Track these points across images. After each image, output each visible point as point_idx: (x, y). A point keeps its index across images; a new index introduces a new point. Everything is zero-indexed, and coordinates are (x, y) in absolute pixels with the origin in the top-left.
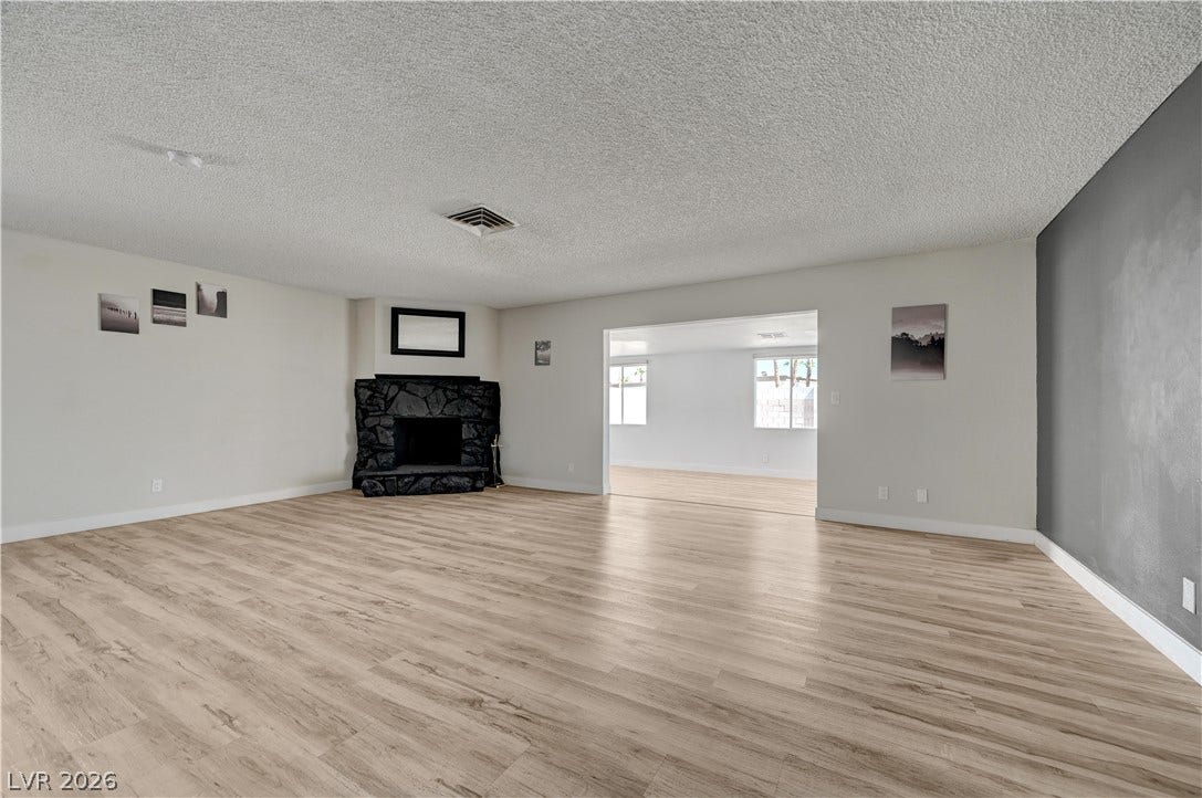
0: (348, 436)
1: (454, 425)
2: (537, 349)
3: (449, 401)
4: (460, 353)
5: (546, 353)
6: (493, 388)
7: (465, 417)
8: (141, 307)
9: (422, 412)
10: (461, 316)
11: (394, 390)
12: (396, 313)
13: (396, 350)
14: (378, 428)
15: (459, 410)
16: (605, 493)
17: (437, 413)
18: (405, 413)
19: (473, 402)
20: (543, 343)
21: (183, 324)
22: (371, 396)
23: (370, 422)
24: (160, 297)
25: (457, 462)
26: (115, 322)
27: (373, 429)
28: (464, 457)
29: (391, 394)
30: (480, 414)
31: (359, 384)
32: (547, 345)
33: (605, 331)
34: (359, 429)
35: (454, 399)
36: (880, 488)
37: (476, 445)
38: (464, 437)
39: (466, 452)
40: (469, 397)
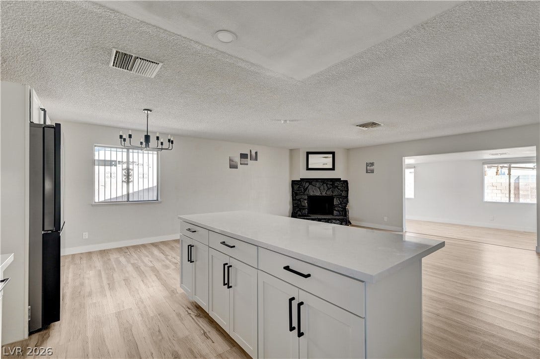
0: (290, 202)
1: (330, 199)
2: (367, 166)
3: (329, 189)
4: (333, 169)
5: (372, 168)
6: (346, 182)
7: (335, 195)
8: (237, 159)
9: (318, 193)
10: (333, 153)
11: (307, 184)
12: (308, 153)
13: (308, 169)
14: (301, 199)
15: (333, 193)
16: (404, 231)
17: (324, 194)
18: (312, 194)
19: (339, 189)
20: (371, 163)
21: (247, 164)
22: (298, 187)
23: (298, 197)
24: (243, 156)
25: (332, 214)
26: (233, 166)
27: (299, 200)
28: (335, 212)
29: (306, 186)
30: (341, 194)
31: (294, 183)
32: (372, 164)
33: (403, 158)
34: (293, 200)
35: (330, 188)
37: (339, 207)
38: (335, 204)
39: (336, 210)
40: (337, 187)
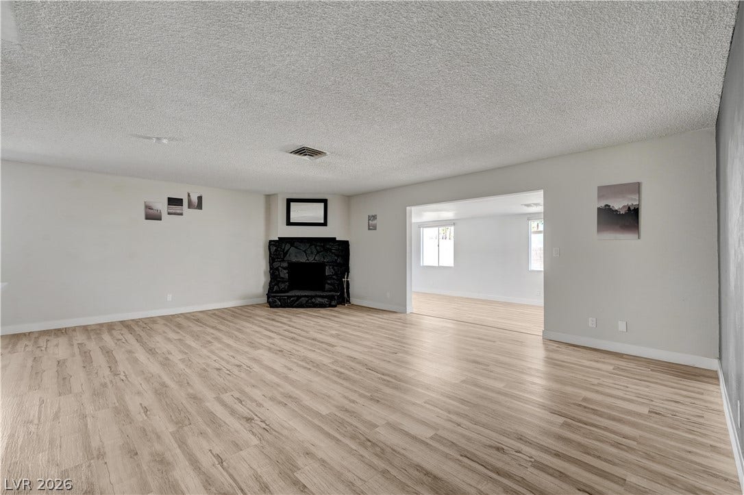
0: (265, 273)
1: (321, 267)
2: (369, 220)
3: (318, 252)
4: (325, 224)
5: (374, 222)
6: (345, 245)
7: (327, 262)
8: (162, 206)
9: (303, 259)
10: (325, 201)
11: (288, 246)
12: (289, 201)
13: (289, 223)
14: (280, 268)
15: (324, 258)
16: (408, 312)
17: (311, 259)
18: (294, 259)
19: (333, 253)
20: (373, 216)
21: (181, 214)
22: (278, 249)
23: (276, 265)
24: (174, 202)
25: (323, 290)
26: (152, 215)
27: (277, 269)
28: (327, 286)
29: (286, 249)
30: (336, 260)
31: (271, 243)
32: (374, 217)
33: (408, 208)
34: (271, 269)
35: (322, 251)
36: (590, 319)
37: (334, 279)
38: (327, 274)
39: (328, 284)
40: (330, 250)
